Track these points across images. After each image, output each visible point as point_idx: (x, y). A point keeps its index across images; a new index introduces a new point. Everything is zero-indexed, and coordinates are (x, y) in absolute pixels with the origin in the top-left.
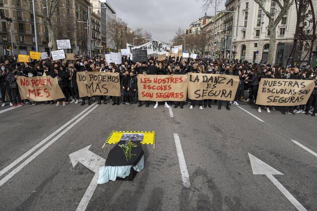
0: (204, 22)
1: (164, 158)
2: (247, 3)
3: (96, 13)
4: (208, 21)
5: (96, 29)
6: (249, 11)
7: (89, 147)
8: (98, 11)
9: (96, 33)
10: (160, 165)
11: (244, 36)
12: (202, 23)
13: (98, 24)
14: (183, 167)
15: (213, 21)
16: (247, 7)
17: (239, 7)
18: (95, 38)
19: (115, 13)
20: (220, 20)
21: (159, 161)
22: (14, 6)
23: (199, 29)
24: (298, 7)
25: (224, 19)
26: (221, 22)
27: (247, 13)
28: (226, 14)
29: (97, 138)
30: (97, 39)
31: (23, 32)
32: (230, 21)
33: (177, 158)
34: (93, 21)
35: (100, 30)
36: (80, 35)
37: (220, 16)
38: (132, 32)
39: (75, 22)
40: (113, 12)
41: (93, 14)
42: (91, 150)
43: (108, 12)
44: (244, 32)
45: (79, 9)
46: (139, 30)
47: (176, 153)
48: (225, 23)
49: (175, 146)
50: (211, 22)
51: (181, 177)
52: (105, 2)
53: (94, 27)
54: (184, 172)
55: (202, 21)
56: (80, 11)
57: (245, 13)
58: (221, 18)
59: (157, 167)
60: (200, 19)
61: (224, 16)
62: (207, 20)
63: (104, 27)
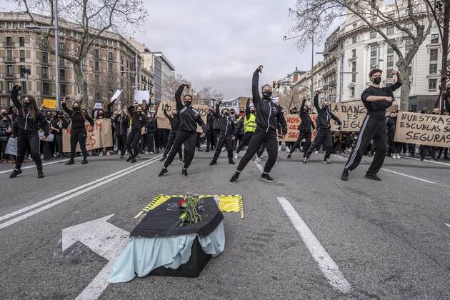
0: (295, 79)
1: (266, 232)
2: (354, 51)
3: (149, 69)
4: (300, 78)
5: (147, 89)
6: (357, 60)
7: (109, 217)
10: (261, 246)
11: (353, 94)
12: (292, 80)
13: (150, 84)
14: (315, 248)
15: (307, 77)
16: (354, 56)
17: (343, 56)
19: (173, 70)
20: (318, 74)
21: (258, 239)
22: (38, 61)
23: (288, 88)
24: (442, 32)
25: (323, 72)
26: (318, 77)
27: (354, 64)
28: (326, 66)
29: (129, 205)
31: (48, 94)
32: (331, 75)
33: (297, 233)
34: (144, 80)
36: (125, 97)
37: (318, 69)
38: (196, 94)
39: (119, 80)
40: (171, 69)
41: (144, 71)
42: (112, 221)
43: (164, 68)
44: (353, 89)
45: (125, 64)
46: (206, 90)
47: (291, 225)
48: (325, 78)
49: (286, 214)
50: (305, 78)
51: (318, 269)
52: (160, 55)
53: (145, 87)
54: (322, 258)
55: (292, 77)
56: (126, 65)
57: (351, 64)
58: (318, 71)
59: (253, 248)
60: (289, 76)
61: (322, 69)
62: (299, 75)
63: (159, 87)
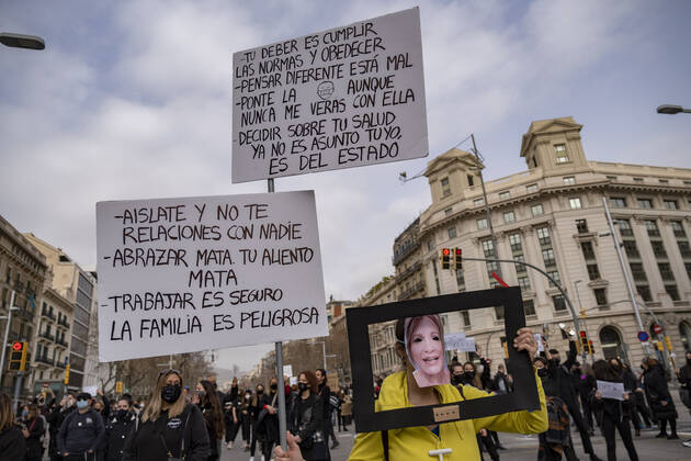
0: (338, 311)
3: (63, 292)
5: (53, 332)
8: (70, 290)
9: (51, 349)
11: (467, 323)
12: (333, 314)
13: (64, 323)
17: (435, 260)
18: (45, 360)
27: (460, 271)
30: (52, 364)
34: (48, 314)
35: (68, 339)
41: (52, 295)
44: (466, 314)
52: (93, 270)
53: (49, 328)
55: (332, 309)
61: (393, 287)
